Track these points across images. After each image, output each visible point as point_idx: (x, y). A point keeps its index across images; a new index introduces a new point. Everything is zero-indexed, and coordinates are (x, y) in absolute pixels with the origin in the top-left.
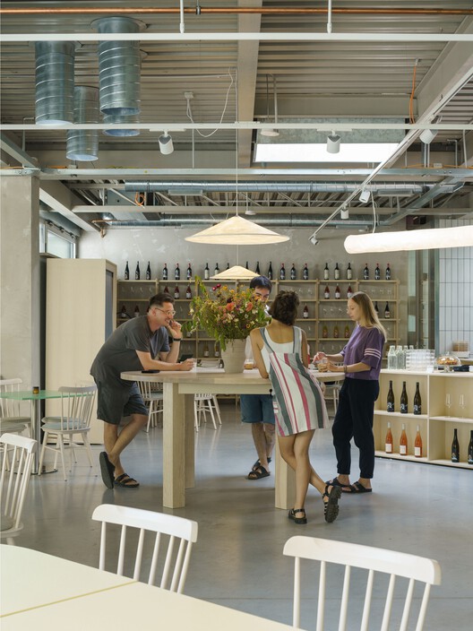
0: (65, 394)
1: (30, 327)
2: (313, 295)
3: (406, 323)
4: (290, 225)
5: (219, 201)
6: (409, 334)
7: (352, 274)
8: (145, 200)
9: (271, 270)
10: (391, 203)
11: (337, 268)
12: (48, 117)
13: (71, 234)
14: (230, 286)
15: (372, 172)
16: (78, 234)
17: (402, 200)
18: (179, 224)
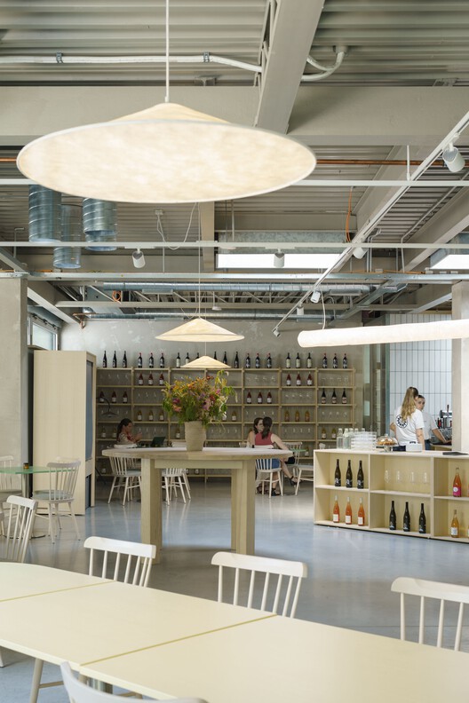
0: (53, 469)
1: (19, 411)
2: (276, 382)
3: (363, 408)
4: (255, 318)
5: (189, 297)
6: (364, 418)
7: (312, 363)
8: (121, 296)
9: (237, 359)
10: (344, 300)
11: (298, 358)
12: (40, 236)
13: (54, 326)
14: (200, 374)
15: (320, 277)
16: (60, 326)
17: (354, 298)
18: (153, 317)
